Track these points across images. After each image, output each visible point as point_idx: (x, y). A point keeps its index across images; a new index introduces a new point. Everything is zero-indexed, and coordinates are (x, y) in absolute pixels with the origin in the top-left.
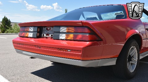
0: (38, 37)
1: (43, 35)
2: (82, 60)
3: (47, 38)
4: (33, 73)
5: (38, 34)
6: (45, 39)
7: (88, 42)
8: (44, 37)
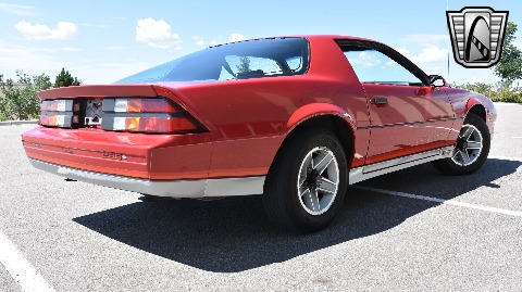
0: (74, 126)
1: (88, 120)
2: (152, 180)
3: (95, 127)
4: (78, 220)
5: (76, 119)
6: (92, 131)
7: (168, 137)
8: (89, 126)
